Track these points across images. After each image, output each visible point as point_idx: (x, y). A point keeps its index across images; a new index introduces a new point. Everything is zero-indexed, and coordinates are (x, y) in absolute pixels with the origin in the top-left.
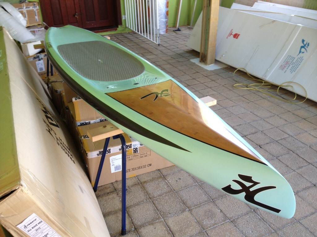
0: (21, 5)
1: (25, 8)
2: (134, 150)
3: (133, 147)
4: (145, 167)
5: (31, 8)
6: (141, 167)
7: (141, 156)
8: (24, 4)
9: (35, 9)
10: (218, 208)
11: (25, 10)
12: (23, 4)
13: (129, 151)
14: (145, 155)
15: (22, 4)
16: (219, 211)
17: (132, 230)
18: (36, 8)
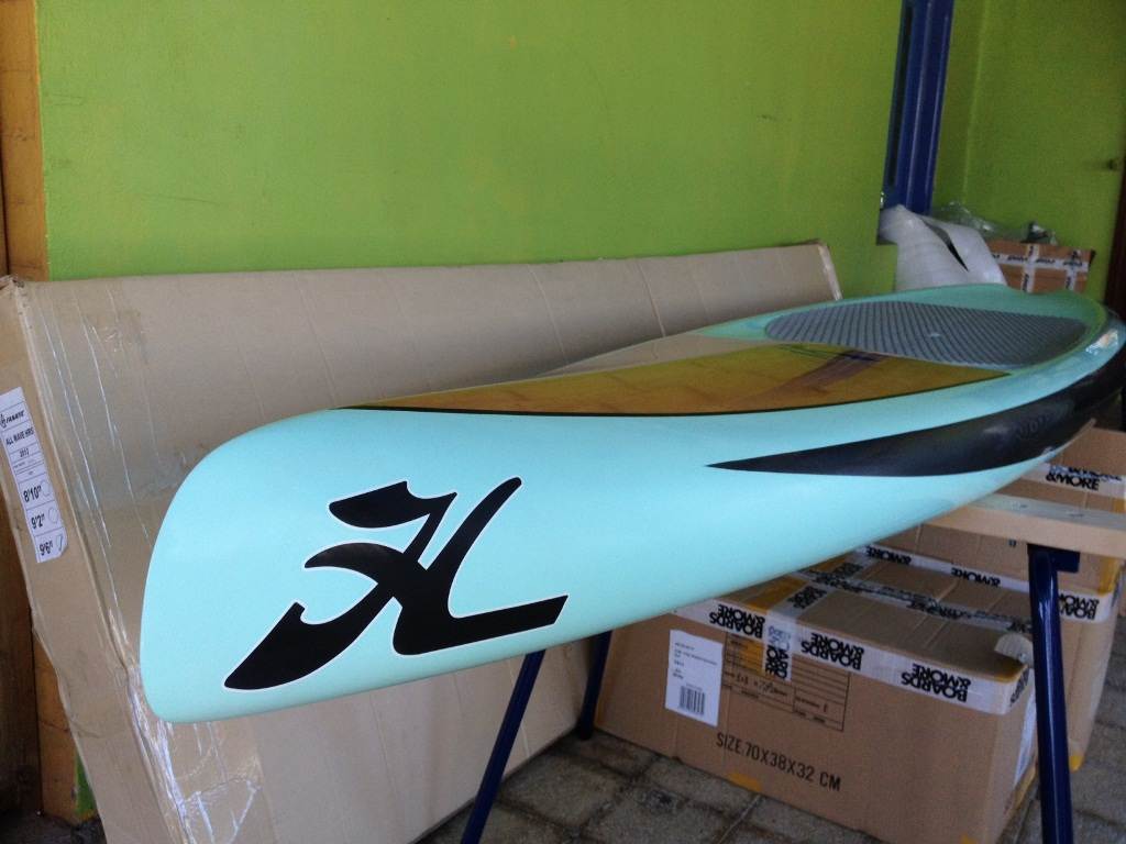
0: (1025, 247)
1: (1035, 257)
2: (773, 654)
3: (766, 639)
4: (806, 773)
5: (1058, 265)
6: (788, 766)
7: (800, 705)
8: (1036, 247)
9: (1071, 272)
11: (1030, 266)
12: (1032, 248)
13: (751, 647)
14: (819, 712)
15: (1030, 245)
18: (1077, 269)
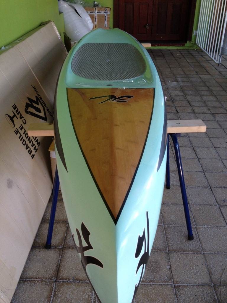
9: (106, 15)
10: (169, 263)
11: (96, 14)
15: (95, 8)
16: (168, 267)
17: (59, 247)
